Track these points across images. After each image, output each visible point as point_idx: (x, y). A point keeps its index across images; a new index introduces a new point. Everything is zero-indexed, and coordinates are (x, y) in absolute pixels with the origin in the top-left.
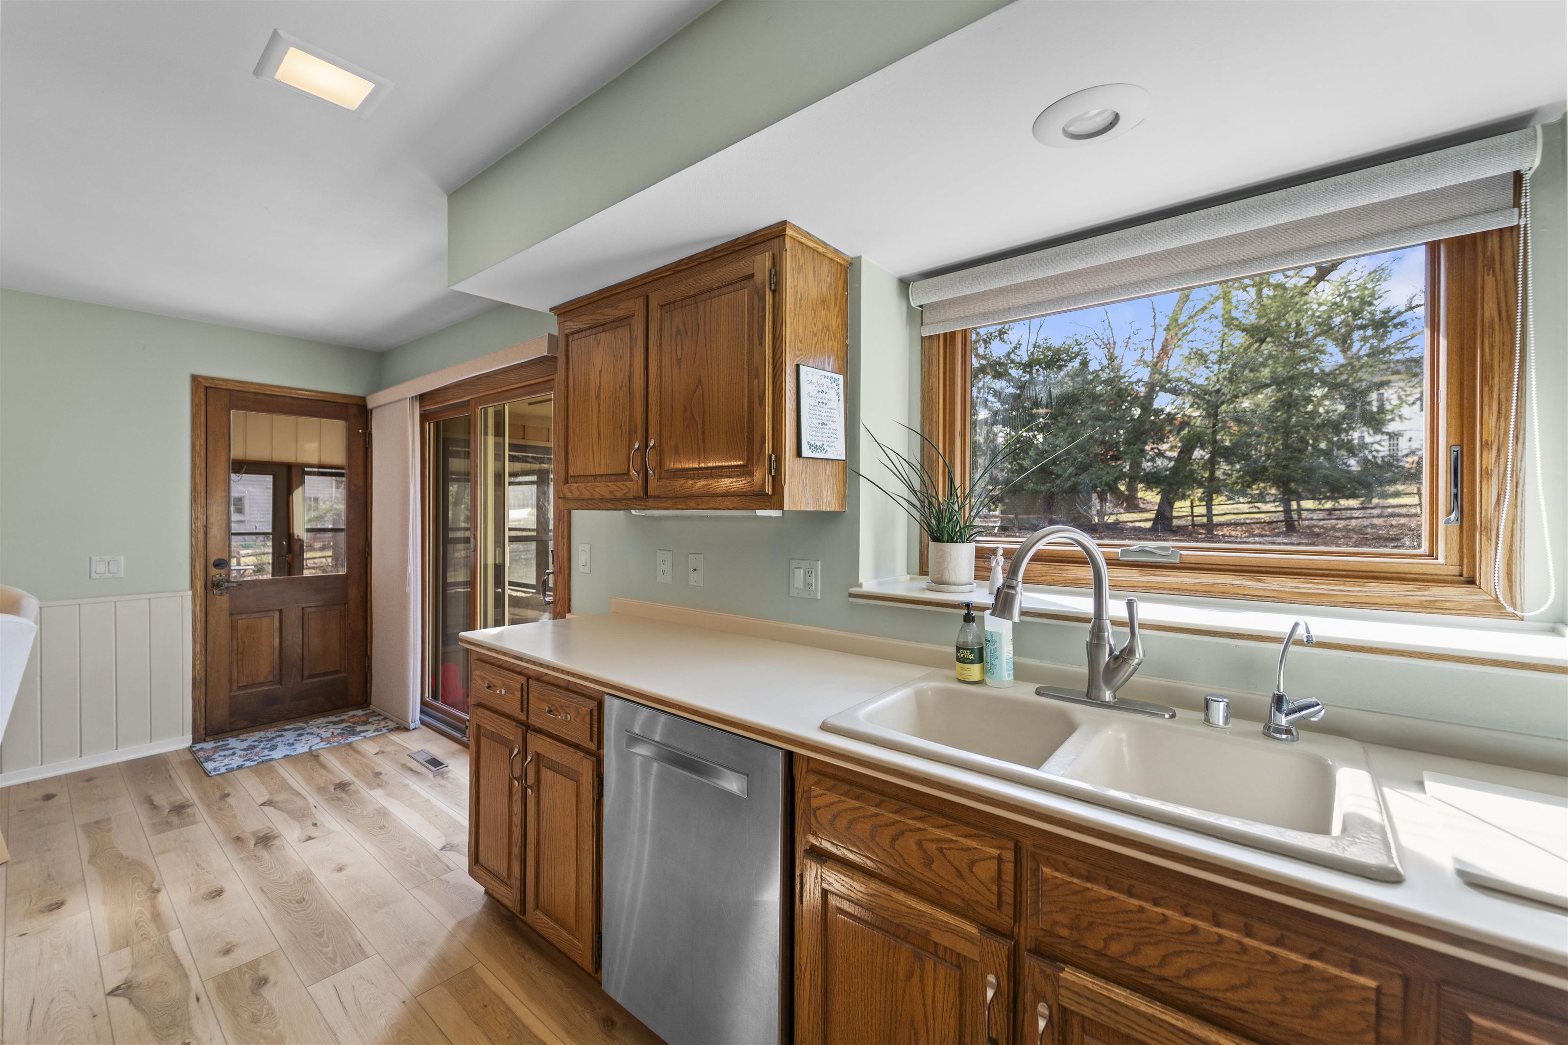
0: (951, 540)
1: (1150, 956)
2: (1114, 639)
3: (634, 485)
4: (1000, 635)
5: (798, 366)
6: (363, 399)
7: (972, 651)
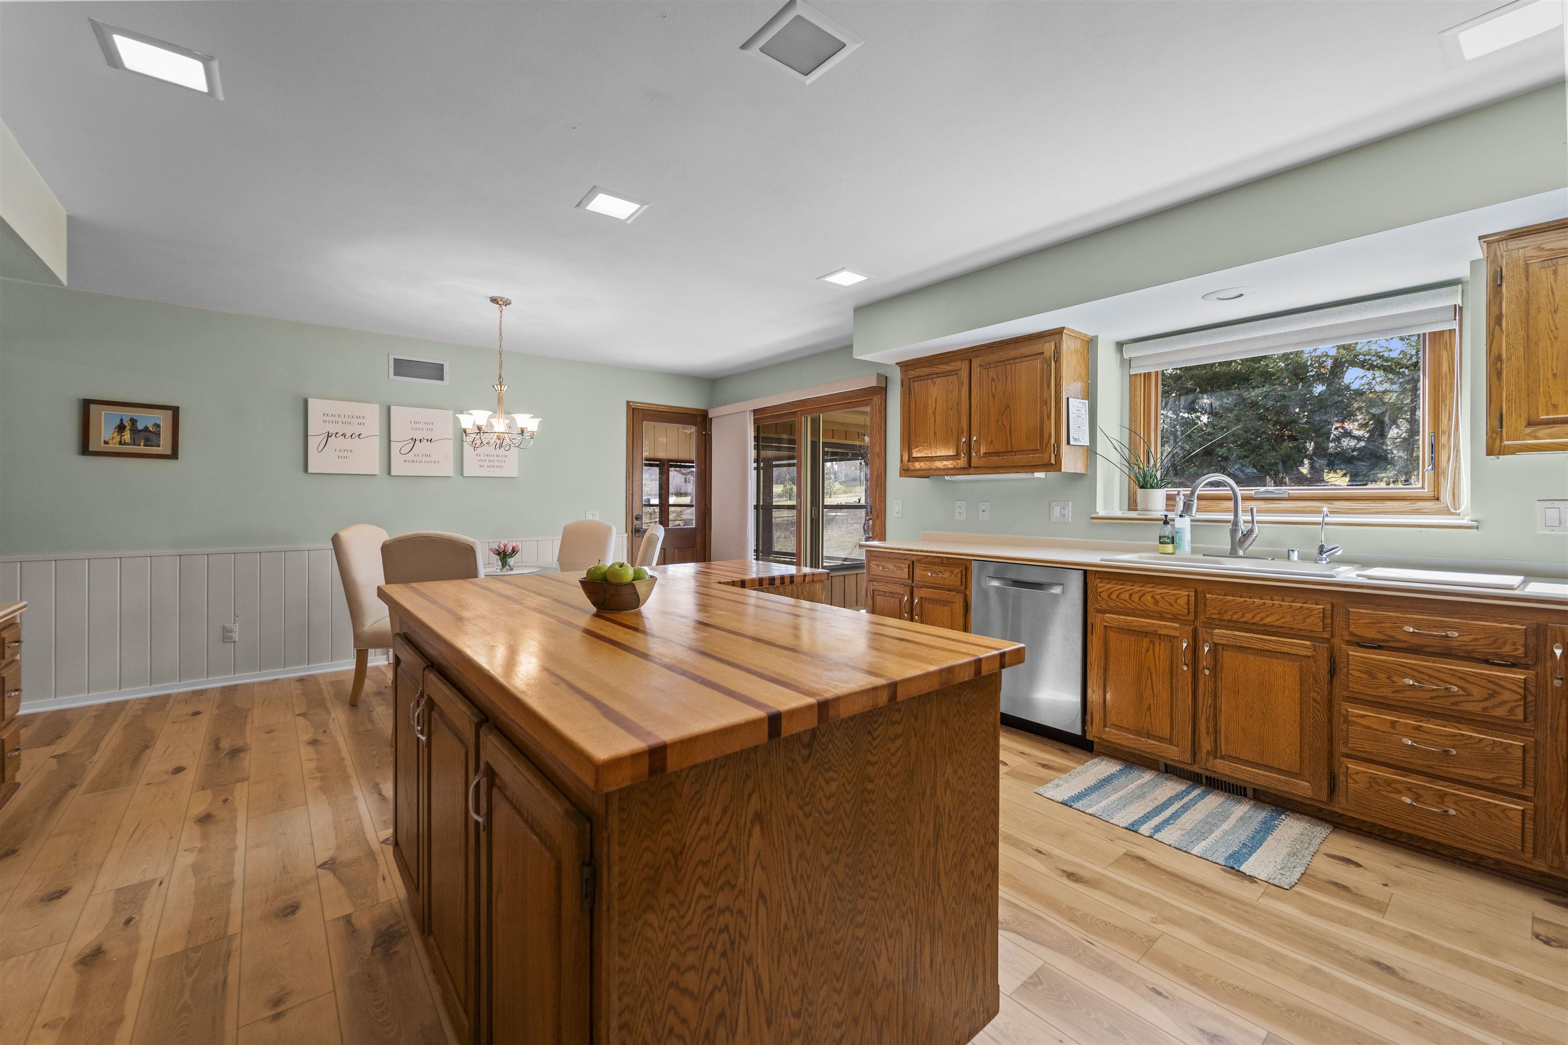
0: (1152, 487)
1: (1248, 617)
2: (1243, 527)
3: (962, 462)
4: (1183, 529)
5: (1068, 398)
6: (706, 412)
7: (1168, 538)
